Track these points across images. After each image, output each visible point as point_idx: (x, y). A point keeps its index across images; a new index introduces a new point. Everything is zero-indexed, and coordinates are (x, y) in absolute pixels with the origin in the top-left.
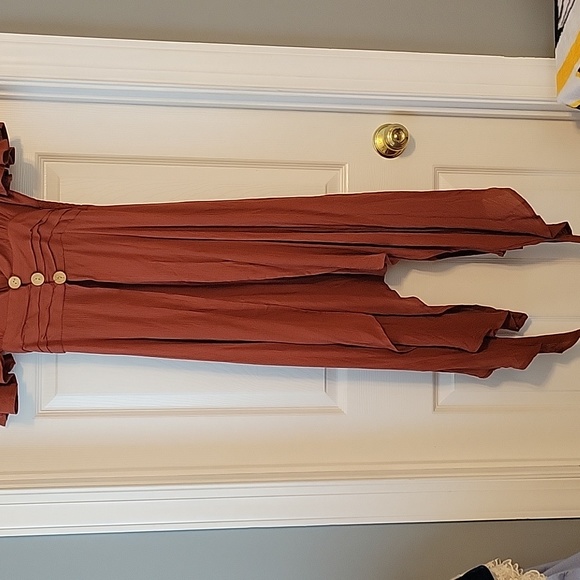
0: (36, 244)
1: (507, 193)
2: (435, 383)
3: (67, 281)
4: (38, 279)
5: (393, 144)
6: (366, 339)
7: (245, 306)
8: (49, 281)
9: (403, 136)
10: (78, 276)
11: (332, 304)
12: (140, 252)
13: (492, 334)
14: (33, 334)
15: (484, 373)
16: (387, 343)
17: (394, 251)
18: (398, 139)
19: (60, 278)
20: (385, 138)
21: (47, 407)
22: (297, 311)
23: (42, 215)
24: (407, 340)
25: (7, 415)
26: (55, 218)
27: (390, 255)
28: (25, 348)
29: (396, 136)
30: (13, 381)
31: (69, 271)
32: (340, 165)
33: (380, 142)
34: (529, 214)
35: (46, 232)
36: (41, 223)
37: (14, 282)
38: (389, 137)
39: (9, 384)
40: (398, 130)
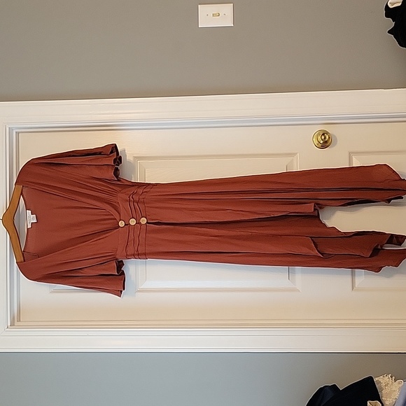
0: (132, 204)
1: (385, 167)
2: (353, 275)
3: (147, 222)
4: (133, 222)
5: (322, 142)
6: (305, 251)
7: (239, 233)
8: (138, 223)
9: (327, 137)
10: (153, 220)
11: (287, 232)
12: (183, 206)
13: (379, 247)
14: (131, 250)
15: (377, 269)
16: (316, 252)
17: (321, 202)
18: (325, 139)
19: (143, 221)
21: (142, 287)
22: (267, 235)
23: (134, 189)
24: (329, 251)
25: (121, 292)
26: (140, 191)
27: (318, 204)
28: (128, 257)
29: (323, 137)
30: (123, 273)
31: (148, 217)
32: (294, 154)
34: (397, 178)
35: (136, 198)
36: (133, 194)
37: (122, 224)
39: (120, 275)
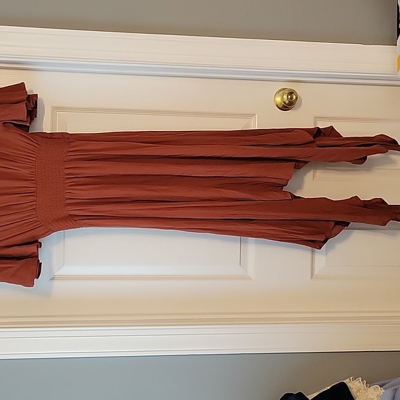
5: (287, 102)
9: (294, 97)
18: (291, 99)
20: (283, 98)
29: (289, 97)
32: (252, 115)
33: (278, 99)
38: (285, 97)
40: (291, 93)
